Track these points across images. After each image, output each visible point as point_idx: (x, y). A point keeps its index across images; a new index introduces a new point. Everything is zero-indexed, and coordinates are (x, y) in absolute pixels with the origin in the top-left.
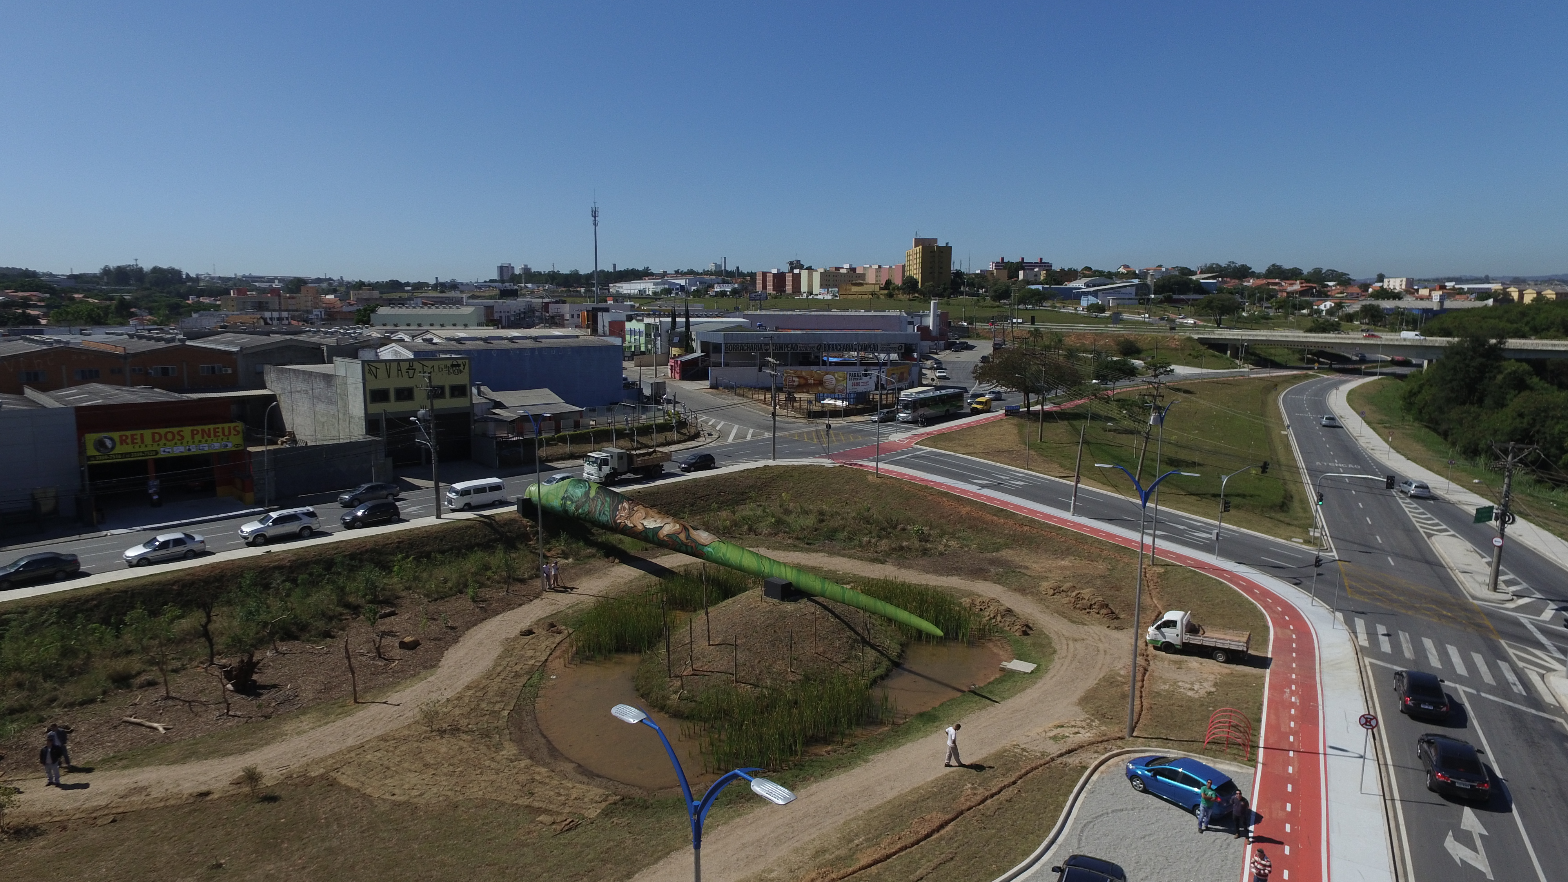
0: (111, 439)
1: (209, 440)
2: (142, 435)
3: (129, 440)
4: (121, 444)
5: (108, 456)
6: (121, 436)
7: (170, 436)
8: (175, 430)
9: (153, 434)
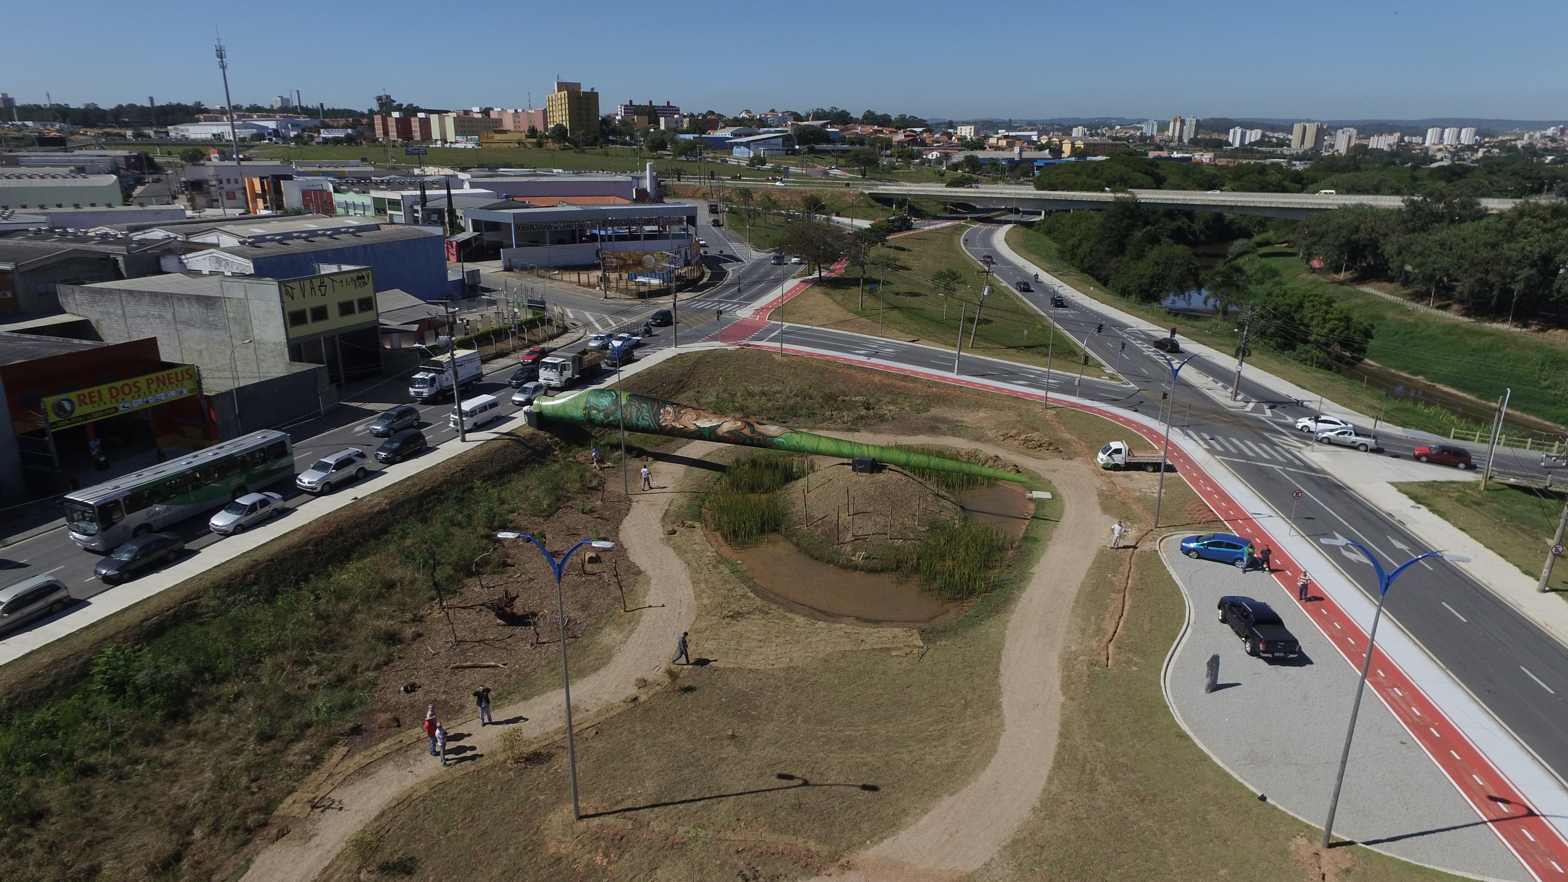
0: (69, 401)
1: (165, 388)
2: (99, 391)
3: (87, 400)
4: (80, 405)
5: (69, 420)
6: (78, 396)
7: (126, 390)
8: (130, 381)
9: (110, 389)
